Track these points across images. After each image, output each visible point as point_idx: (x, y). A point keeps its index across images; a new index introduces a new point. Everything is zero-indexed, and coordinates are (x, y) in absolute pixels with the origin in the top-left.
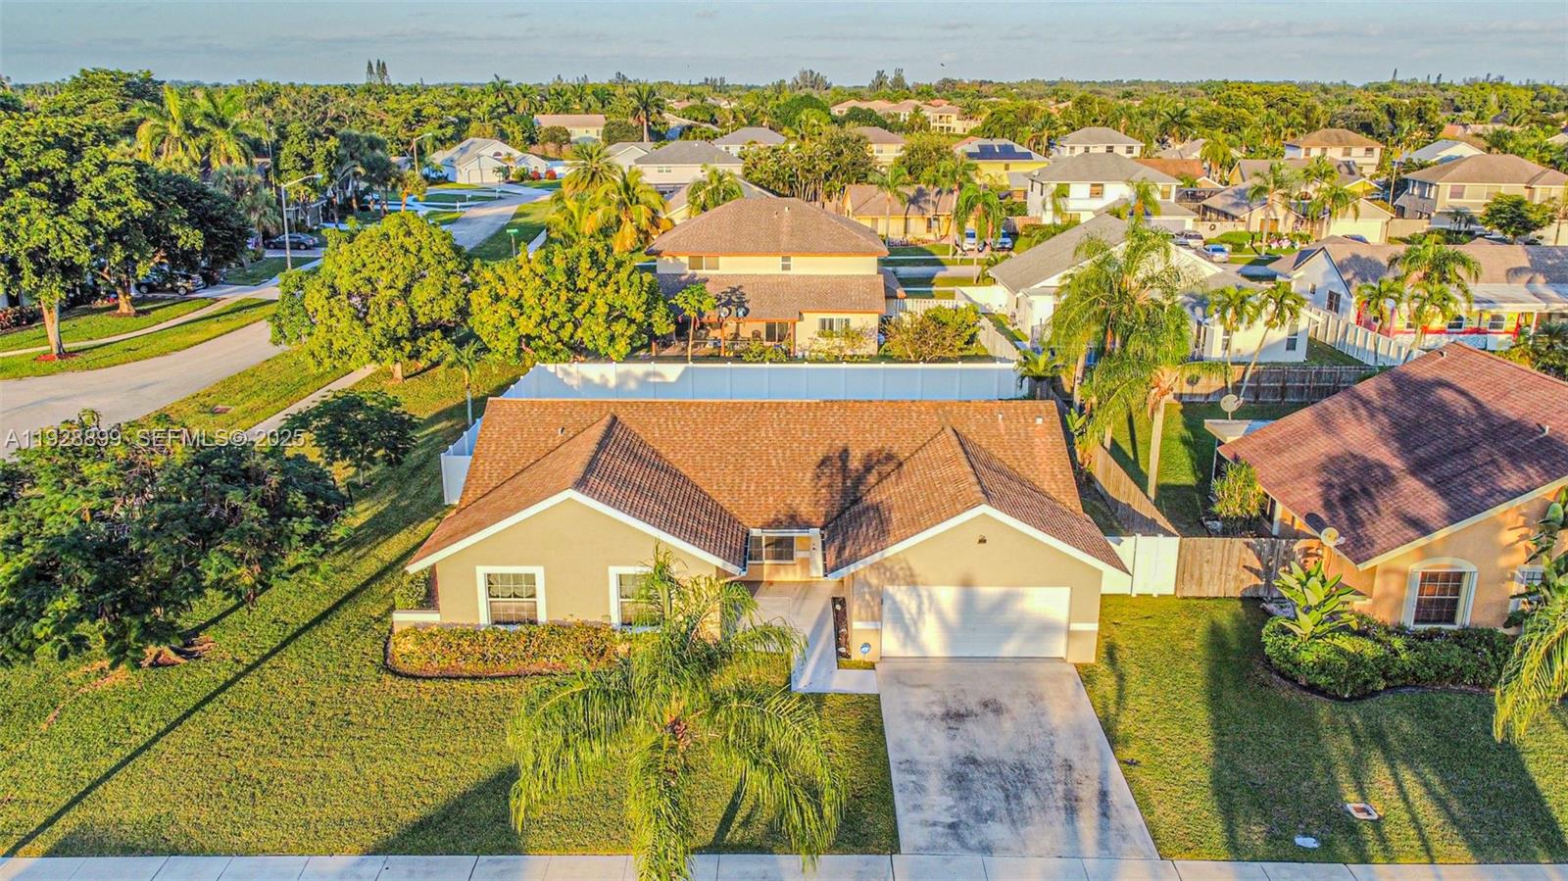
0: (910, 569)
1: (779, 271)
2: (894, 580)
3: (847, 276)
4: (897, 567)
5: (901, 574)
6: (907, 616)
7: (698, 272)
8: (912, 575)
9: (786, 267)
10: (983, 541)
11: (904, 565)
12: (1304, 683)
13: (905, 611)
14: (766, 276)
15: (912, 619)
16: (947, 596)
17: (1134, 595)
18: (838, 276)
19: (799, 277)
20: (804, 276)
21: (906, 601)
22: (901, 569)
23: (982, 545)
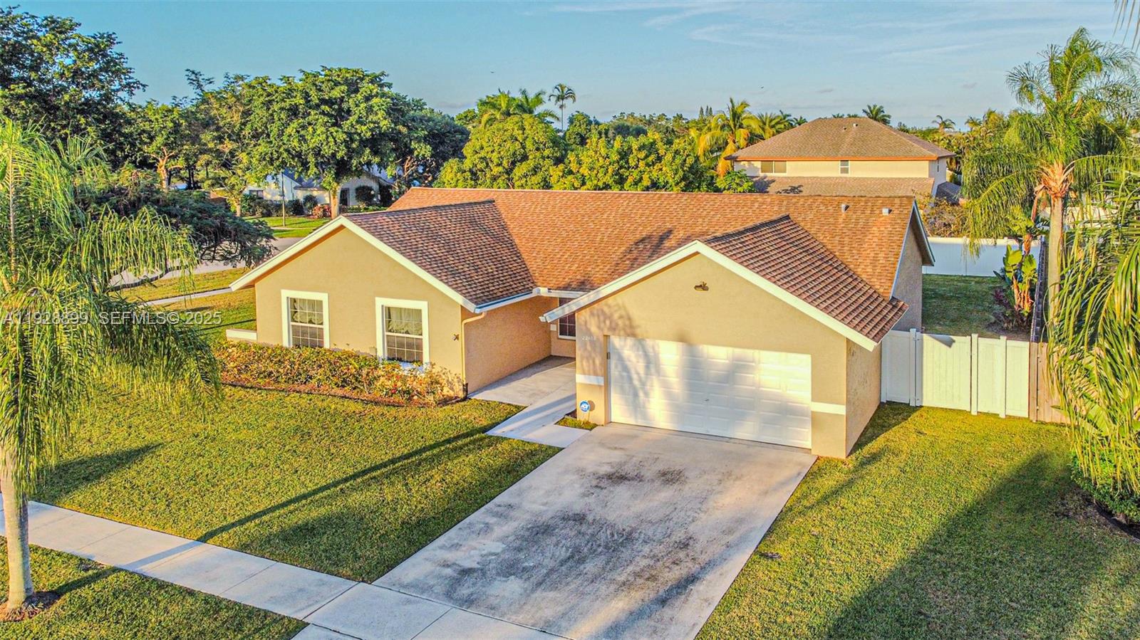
0: (629, 319)
1: (838, 174)
2: (614, 329)
3: (899, 179)
4: (616, 316)
5: (620, 322)
6: (635, 376)
7: (768, 174)
8: (631, 327)
9: (845, 171)
10: (703, 287)
11: (623, 313)
12: (1121, 518)
13: (633, 372)
14: (826, 178)
15: (640, 380)
16: (670, 354)
17: (974, 413)
18: (892, 179)
19: (855, 179)
20: (860, 179)
21: (633, 359)
22: (621, 317)
23: (700, 292)
